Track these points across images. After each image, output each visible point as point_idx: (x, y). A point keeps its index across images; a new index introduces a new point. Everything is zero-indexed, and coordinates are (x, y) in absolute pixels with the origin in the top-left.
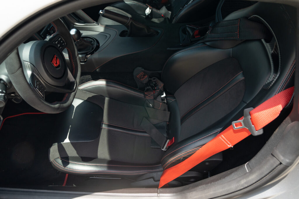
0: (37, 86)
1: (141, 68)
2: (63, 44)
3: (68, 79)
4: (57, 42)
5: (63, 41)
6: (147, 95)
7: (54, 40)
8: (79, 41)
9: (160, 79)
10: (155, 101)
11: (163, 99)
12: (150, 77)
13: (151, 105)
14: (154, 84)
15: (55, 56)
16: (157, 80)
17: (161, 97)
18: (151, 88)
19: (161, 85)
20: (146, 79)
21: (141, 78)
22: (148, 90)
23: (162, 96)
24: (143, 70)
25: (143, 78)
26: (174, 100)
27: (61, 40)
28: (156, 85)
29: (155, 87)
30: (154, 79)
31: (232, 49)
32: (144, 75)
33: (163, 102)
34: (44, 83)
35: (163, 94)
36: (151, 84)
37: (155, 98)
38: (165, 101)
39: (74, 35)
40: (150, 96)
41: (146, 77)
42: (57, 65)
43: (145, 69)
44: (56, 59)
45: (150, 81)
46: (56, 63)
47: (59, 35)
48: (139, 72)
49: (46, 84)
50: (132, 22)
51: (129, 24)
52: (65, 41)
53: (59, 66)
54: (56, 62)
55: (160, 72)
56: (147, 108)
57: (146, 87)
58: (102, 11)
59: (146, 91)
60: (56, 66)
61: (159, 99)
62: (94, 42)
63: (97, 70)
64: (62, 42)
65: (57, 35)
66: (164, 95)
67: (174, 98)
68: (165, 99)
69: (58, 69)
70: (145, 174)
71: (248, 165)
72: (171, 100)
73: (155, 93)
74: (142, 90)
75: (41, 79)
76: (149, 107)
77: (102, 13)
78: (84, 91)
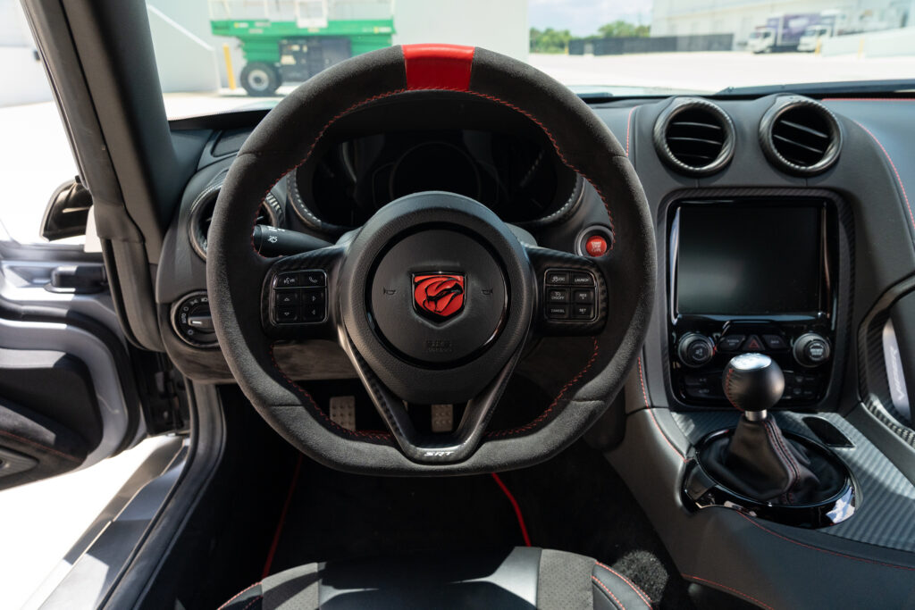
2: (582, 310)
4: (562, 279)
42: (431, 307)
44: (448, 291)
46: (435, 299)
54: (432, 293)
60: (420, 302)
64: (583, 295)
78: (590, 593)
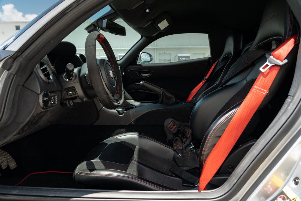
1: (171, 119)
6: (176, 146)
10: (184, 151)
13: (180, 155)
17: (189, 148)
18: (180, 139)
20: (175, 130)
21: (170, 128)
22: (176, 141)
23: (191, 148)
24: (173, 120)
25: (172, 128)
30: (183, 128)
32: (174, 125)
35: (191, 146)
38: (194, 152)
40: (178, 147)
41: (175, 127)
48: (169, 123)
57: (175, 138)
59: (174, 142)
61: (187, 150)
63: (132, 123)
74: (170, 144)
77: (142, 83)
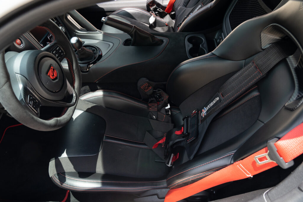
0: (30, 101)
1: (145, 78)
2: (62, 54)
3: (67, 92)
4: (55, 51)
5: (62, 51)
6: (151, 107)
7: (51, 49)
8: (80, 49)
9: (165, 90)
10: (159, 113)
11: (167, 111)
12: (154, 88)
13: (154, 117)
14: (158, 96)
15: (52, 67)
16: (161, 91)
17: (165, 108)
18: (155, 100)
19: (166, 97)
20: (150, 91)
21: (145, 89)
22: (151, 102)
23: (167, 108)
24: (148, 80)
25: (147, 89)
26: (179, 112)
27: (60, 49)
28: (160, 96)
29: (160, 99)
30: (159, 91)
31: (244, 61)
32: (149, 86)
33: (167, 113)
34: (39, 97)
35: (167, 106)
36: (155, 96)
37: (159, 110)
38: (170, 113)
39: (75, 44)
40: (153, 108)
41: (150, 88)
42: (54, 77)
43: (149, 80)
44: (53, 71)
45: (154, 92)
46: (53, 75)
47: (57, 44)
48: (143, 83)
49: (41, 99)
50: (136, 30)
51: (133, 33)
52: (64, 51)
53: (56, 78)
55: (164, 83)
56: (150, 120)
57: (150, 99)
58: (104, 19)
59: (150, 103)
60: (53, 78)
61: (163, 111)
62: (96, 51)
64: (60, 51)
65: (55, 44)
66: (169, 107)
67: (179, 109)
68: (170, 111)
69: (55, 81)
70: (148, 190)
71: (268, 195)
72: (176, 112)
73: (159, 105)
74: (145, 101)
75: (36, 94)
76: (153, 119)
77: (104, 20)
78: (86, 102)
